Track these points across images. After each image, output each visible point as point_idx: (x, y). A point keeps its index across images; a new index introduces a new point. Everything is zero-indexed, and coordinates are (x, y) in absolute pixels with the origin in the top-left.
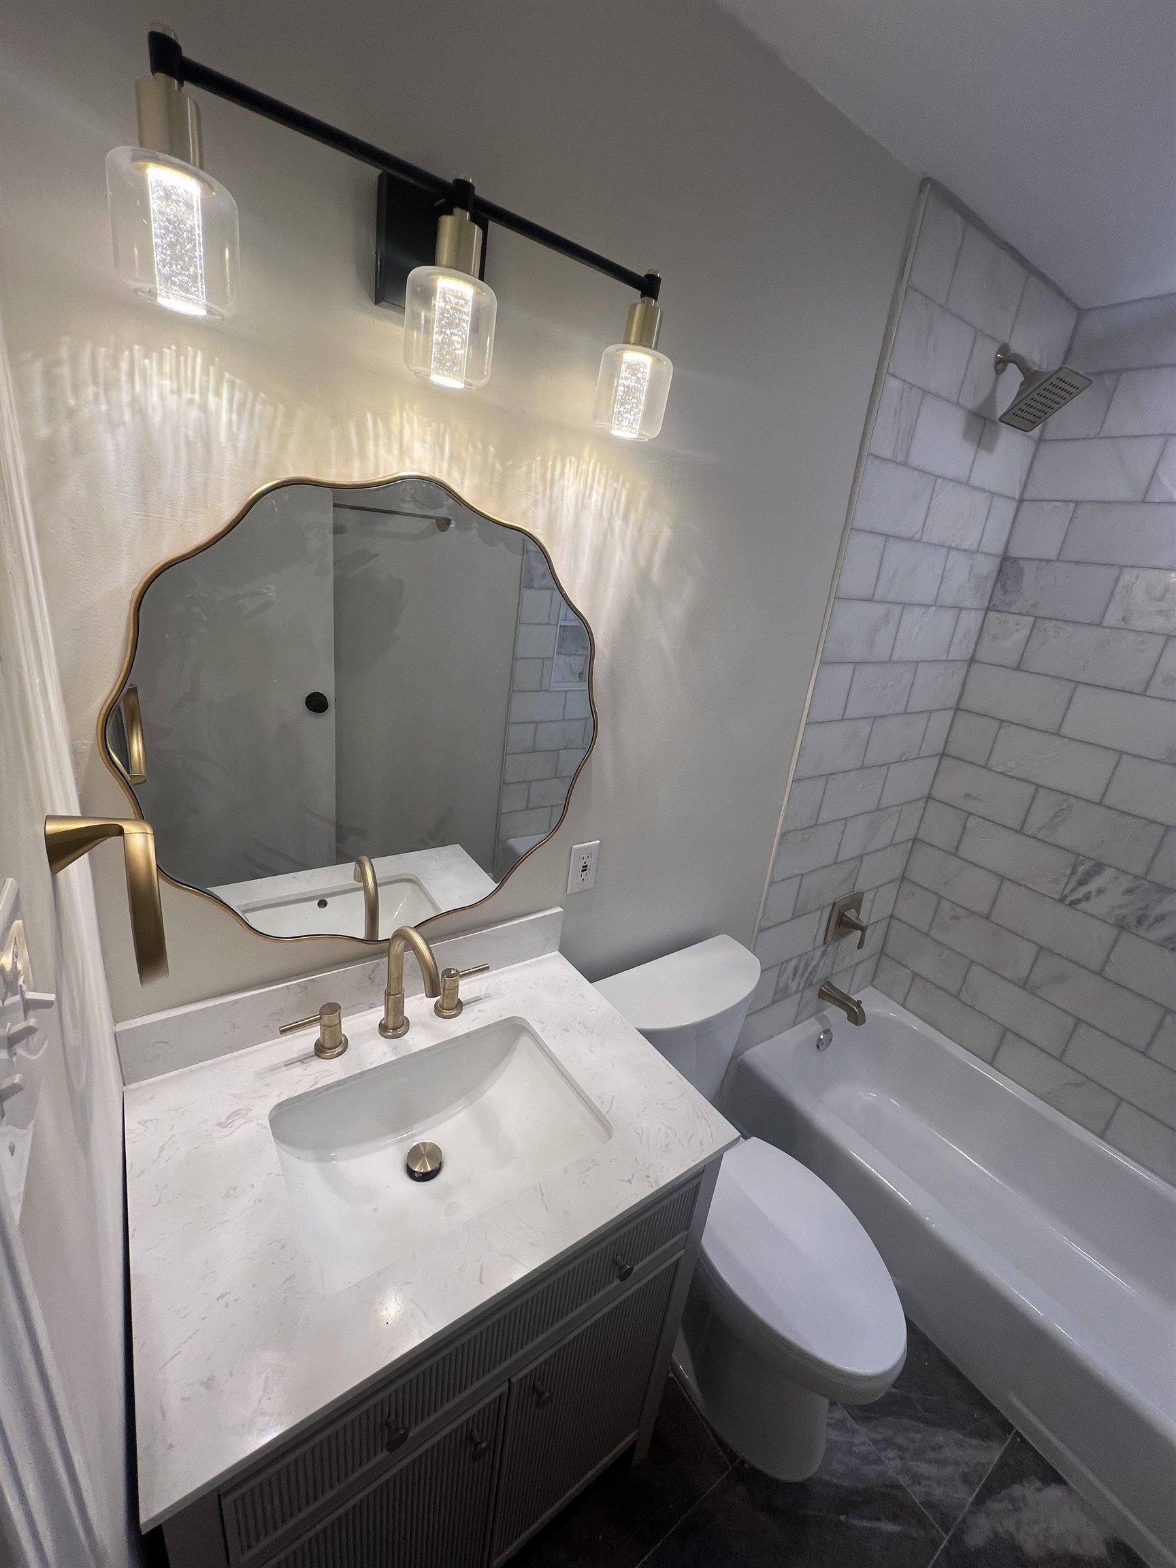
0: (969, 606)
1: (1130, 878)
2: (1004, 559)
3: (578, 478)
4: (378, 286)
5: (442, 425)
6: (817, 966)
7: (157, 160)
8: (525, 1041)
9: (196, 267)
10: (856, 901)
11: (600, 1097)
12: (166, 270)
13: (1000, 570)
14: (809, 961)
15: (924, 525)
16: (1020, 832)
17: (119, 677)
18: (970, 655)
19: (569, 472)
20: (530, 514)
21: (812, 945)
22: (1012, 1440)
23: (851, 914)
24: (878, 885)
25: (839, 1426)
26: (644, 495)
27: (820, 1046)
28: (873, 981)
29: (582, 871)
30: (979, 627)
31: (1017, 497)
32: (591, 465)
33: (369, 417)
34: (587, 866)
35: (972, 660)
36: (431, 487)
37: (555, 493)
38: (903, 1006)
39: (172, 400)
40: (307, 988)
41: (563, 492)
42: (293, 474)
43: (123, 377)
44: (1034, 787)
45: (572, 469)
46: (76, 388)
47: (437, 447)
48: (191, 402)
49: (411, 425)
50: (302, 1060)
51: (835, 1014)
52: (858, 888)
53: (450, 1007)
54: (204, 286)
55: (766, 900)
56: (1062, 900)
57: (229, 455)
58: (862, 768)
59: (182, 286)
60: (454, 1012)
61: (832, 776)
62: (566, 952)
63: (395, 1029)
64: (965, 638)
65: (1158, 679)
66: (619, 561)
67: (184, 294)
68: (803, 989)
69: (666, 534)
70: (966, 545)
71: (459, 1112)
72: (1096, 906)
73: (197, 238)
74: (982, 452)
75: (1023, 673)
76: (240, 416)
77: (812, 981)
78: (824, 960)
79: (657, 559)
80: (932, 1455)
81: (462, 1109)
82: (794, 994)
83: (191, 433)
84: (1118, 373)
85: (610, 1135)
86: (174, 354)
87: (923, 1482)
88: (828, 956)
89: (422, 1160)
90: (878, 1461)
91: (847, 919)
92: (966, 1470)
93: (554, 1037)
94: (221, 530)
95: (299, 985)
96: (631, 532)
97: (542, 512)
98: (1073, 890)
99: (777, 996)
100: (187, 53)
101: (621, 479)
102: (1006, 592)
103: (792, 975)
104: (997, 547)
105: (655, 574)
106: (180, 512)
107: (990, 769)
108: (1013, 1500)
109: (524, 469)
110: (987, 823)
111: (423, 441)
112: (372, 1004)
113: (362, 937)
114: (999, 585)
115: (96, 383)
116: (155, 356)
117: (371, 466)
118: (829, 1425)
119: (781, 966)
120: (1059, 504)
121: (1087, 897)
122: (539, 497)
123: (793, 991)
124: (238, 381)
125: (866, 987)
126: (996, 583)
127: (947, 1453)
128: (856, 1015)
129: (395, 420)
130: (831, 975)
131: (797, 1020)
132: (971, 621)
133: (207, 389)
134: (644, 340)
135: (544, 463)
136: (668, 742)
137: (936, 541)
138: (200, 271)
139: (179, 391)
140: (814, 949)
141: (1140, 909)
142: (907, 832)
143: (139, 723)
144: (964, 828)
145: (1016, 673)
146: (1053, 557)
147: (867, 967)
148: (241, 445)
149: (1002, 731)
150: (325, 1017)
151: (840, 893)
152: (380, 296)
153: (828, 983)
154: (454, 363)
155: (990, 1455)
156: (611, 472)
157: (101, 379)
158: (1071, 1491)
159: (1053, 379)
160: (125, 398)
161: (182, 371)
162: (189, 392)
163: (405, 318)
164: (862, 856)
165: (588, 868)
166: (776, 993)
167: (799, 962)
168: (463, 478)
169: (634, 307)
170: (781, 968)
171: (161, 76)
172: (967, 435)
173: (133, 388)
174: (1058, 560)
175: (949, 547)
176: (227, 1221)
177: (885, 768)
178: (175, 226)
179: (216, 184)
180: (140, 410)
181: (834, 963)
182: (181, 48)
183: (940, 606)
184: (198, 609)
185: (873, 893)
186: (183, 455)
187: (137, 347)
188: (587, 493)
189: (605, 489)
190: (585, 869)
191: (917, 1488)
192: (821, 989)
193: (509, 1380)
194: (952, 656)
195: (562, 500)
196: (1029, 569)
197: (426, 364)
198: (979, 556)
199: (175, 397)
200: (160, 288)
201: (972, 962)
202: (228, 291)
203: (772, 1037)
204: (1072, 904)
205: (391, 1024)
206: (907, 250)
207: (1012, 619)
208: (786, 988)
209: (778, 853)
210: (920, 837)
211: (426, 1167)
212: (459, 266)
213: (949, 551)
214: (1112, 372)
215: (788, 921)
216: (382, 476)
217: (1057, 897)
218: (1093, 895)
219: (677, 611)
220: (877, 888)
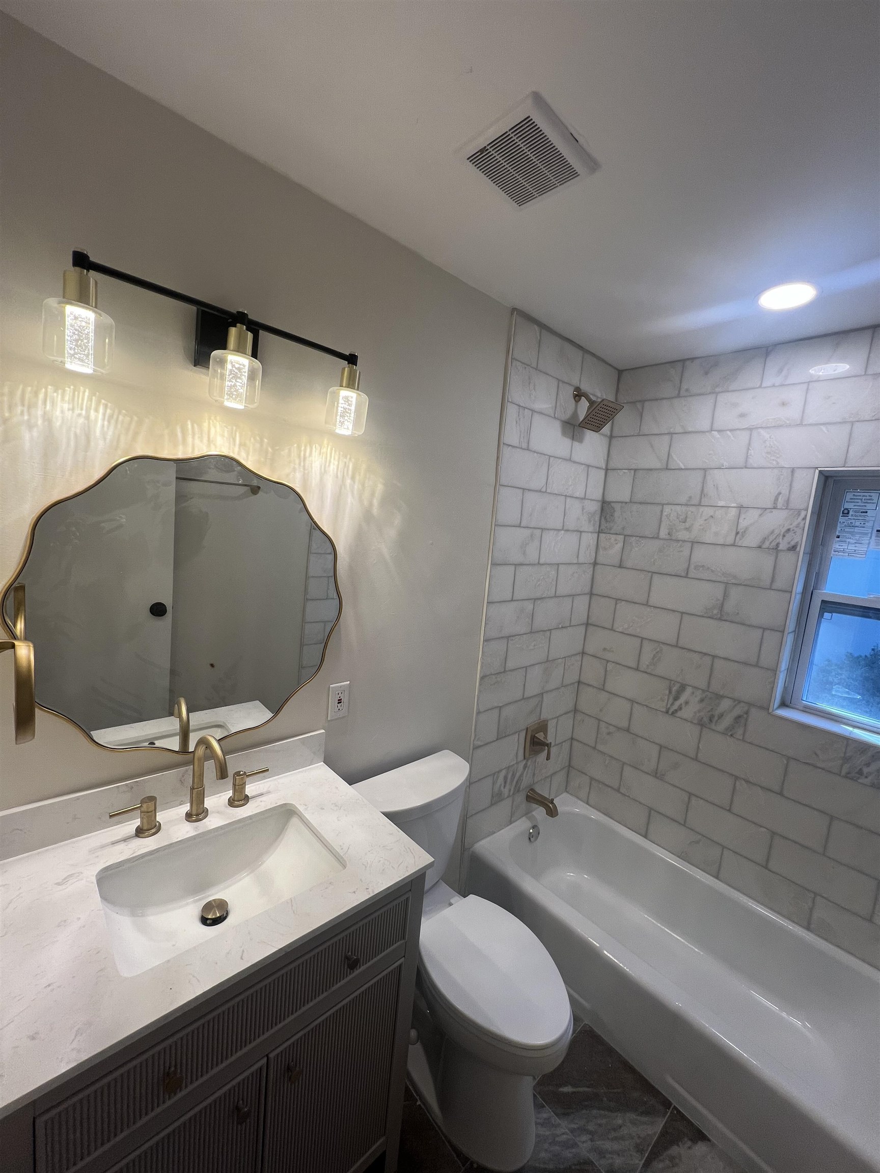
0: (586, 530)
1: (700, 692)
2: (603, 503)
3: (321, 456)
4: (196, 358)
5: (234, 428)
6: (522, 775)
7: (71, 304)
8: (295, 820)
9: (89, 350)
10: (543, 727)
11: (340, 846)
12: (72, 352)
13: (602, 509)
14: (515, 772)
15: (547, 482)
16: (637, 669)
17: (18, 567)
18: (593, 560)
19: (315, 453)
20: (291, 476)
21: (515, 759)
22: (671, 1113)
23: (540, 736)
24: (557, 715)
25: (546, 1123)
26: (364, 466)
27: (531, 838)
28: (566, 789)
29: (338, 703)
30: (596, 543)
31: (604, 468)
32: (329, 449)
33: (189, 423)
34: (341, 699)
35: (595, 564)
36: (227, 460)
37: (307, 465)
38: (587, 803)
39: (68, 414)
40: (133, 788)
41: (311, 464)
42: (139, 452)
43: (40, 402)
44: (639, 640)
45: (317, 451)
46: (10, 408)
47: (231, 440)
48: (80, 415)
49: (215, 427)
50: (125, 840)
51: (539, 813)
52: (543, 717)
53: (239, 799)
54: (92, 359)
55: (476, 725)
56: (667, 712)
57: (101, 443)
58: (531, 632)
59: (80, 359)
60: (241, 803)
61: (511, 638)
62: (329, 762)
63: (197, 815)
64: (588, 550)
65: (692, 567)
66: (351, 504)
67: (81, 363)
68: (513, 794)
69: (380, 488)
70: (577, 494)
71: (244, 877)
72: (687, 713)
73: (91, 337)
74: (576, 444)
75: (623, 569)
76: (109, 422)
77: (519, 788)
78: (526, 771)
79: (376, 502)
80: (613, 1134)
81: (248, 875)
82: (507, 798)
83: (78, 431)
84: (643, 402)
85: (344, 867)
86: (72, 391)
87: (608, 1156)
88: (529, 768)
89: (213, 911)
90: (575, 1145)
91: (537, 740)
92: (638, 1141)
93: (313, 813)
94: (93, 483)
95: (126, 785)
96: (357, 486)
97: (298, 475)
98: (672, 704)
99: (494, 799)
100: (92, 259)
101: (348, 457)
102: (606, 521)
103: (503, 783)
104: (598, 495)
105: (375, 511)
106: (67, 473)
107: (615, 631)
108: (672, 1159)
109: (287, 451)
110: (618, 666)
111: (223, 436)
112: (182, 801)
113: (177, 749)
114: (603, 518)
115: (23, 405)
116: (60, 391)
117: (190, 449)
118: (537, 1124)
119: (494, 775)
120: (626, 471)
121: (680, 708)
122: (297, 466)
123: (506, 797)
124: (109, 404)
125: (562, 793)
126: (601, 517)
127: (624, 1131)
128: (552, 812)
129: (206, 425)
130: (534, 784)
131: (513, 819)
132: (589, 539)
133: (90, 409)
134: (351, 385)
135: (299, 448)
136: (394, 615)
137: (556, 492)
138: (91, 352)
139: (73, 410)
140: (517, 763)
141: (709, 711)
142: (572, 677)
143: (23, 612)
144: (606, 671)
145: (619, 570)
146: (628, 500)
147: (560, 778)
148: (108, 437)
149: (618, 606)
150: (145, 805)
151: (532, 720)
152: (196, 363)
153: (532, 790)
154: (237, 396)
155: (654, 1128)
156: (341, 453)
157: (26, 403)
158: (713, 1145)
159: (601, 405)
160: (40, 412)
161: (76, 399)
162: (79, 409)
163: (210, 373)
164: (542, 694)
165: (342, 701)
166: (493, 796)
167: (507, 773)
168: (247, 457)
169: (344, 369)
170: (494, 778)
171: (78, 269)
172: (564, 433)
173: (45, 408)
174: (631, 502)
175: (566, 496)
176: (57, 941)
177: (548, 633)
178: (79, 332)
179: (103, 313)
180: (47, 419)
181: (534, 775)
182: (89, 257)
183: (567, 530)
184: (74, 529)
185: (555, 721)
186: (72, 443)
187: (50, 387)
188: (327, 464)
189: (339, 462)
190: (340, 701)
191: (603, 1162)
192: (527, 794)
193: (267, 1056)
194: (582, 560)
195: (312, 468)
196: (617, 507)
197: (222, 396)
198: (586, 501)
199: (71, 412)
200: (67, 360)
201: (624, 764)
202: (106, 361)
203: (495, 833)
204: (673, 713)
205: (194, 812)
206: (509, 341)
207: (613, 537)
208: (500, 794)
209: (480, 691)
210: (582, 679)
211: (216, 914)
212: (240, 350)
213: (566, 498)
214: (640, 401)
215: (495, 741)
216: (197, 454)
217: (664, 710)
218: (683, 706)
219: (392, 533)
220: (558, 717)
